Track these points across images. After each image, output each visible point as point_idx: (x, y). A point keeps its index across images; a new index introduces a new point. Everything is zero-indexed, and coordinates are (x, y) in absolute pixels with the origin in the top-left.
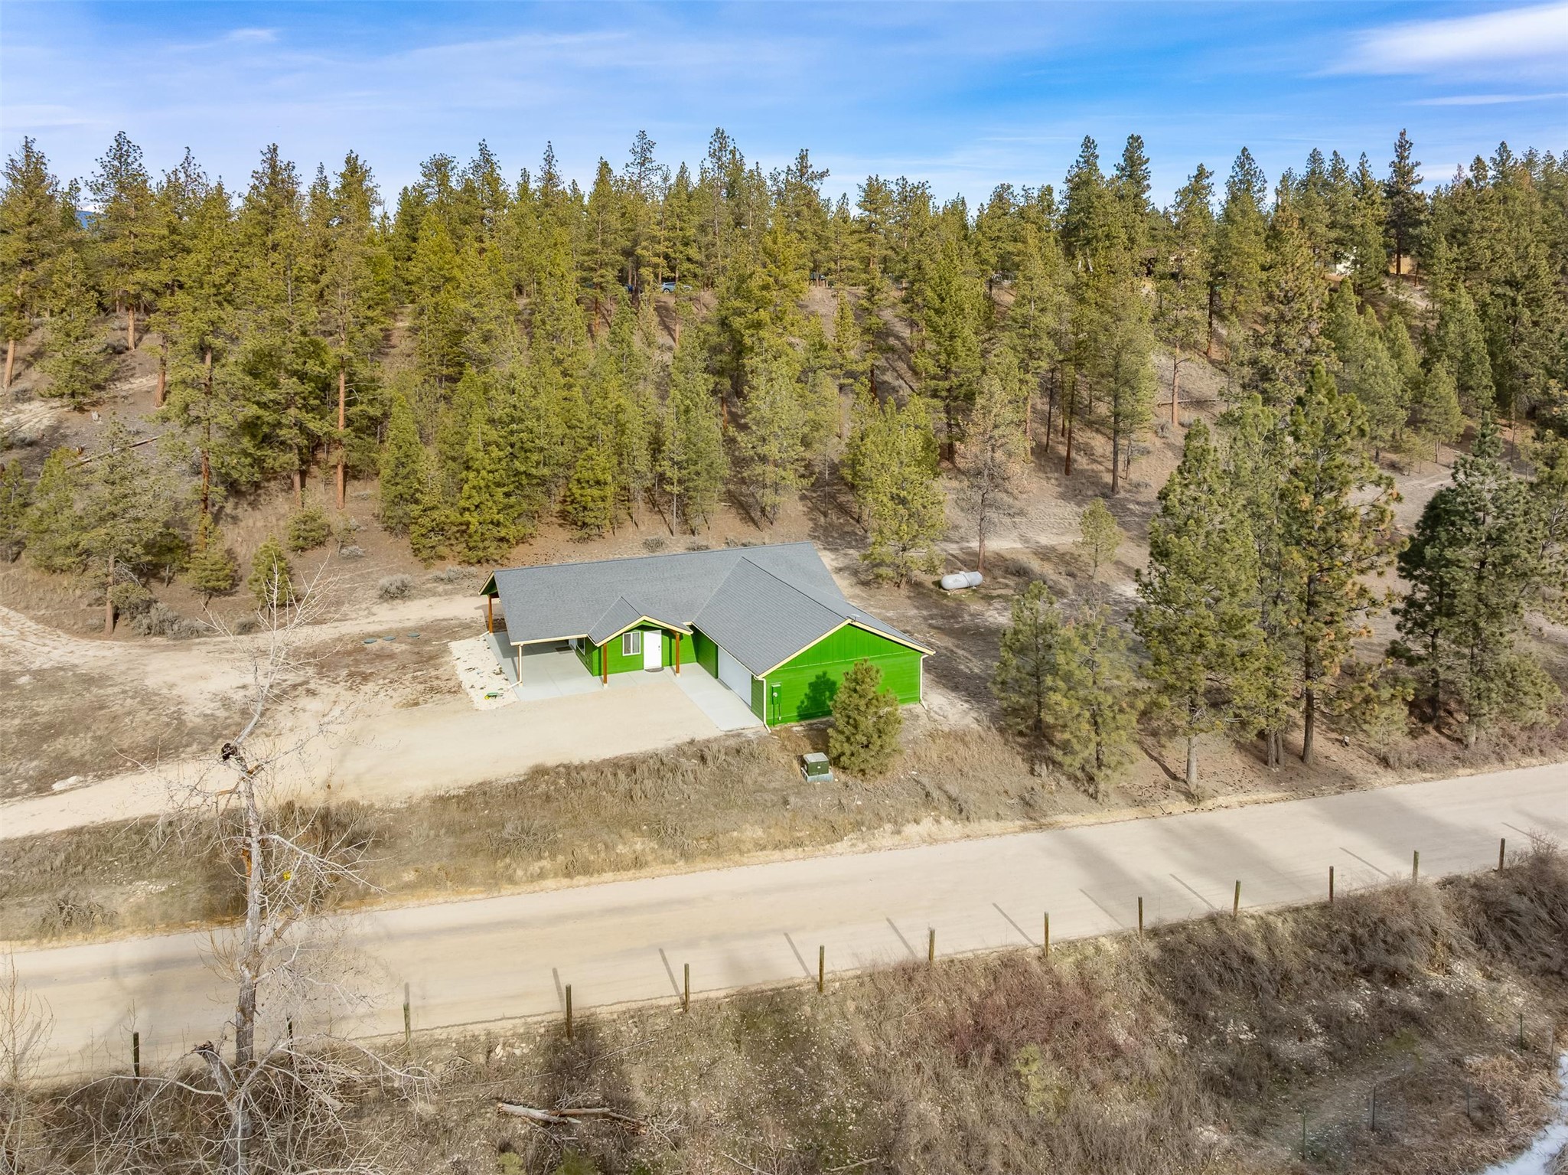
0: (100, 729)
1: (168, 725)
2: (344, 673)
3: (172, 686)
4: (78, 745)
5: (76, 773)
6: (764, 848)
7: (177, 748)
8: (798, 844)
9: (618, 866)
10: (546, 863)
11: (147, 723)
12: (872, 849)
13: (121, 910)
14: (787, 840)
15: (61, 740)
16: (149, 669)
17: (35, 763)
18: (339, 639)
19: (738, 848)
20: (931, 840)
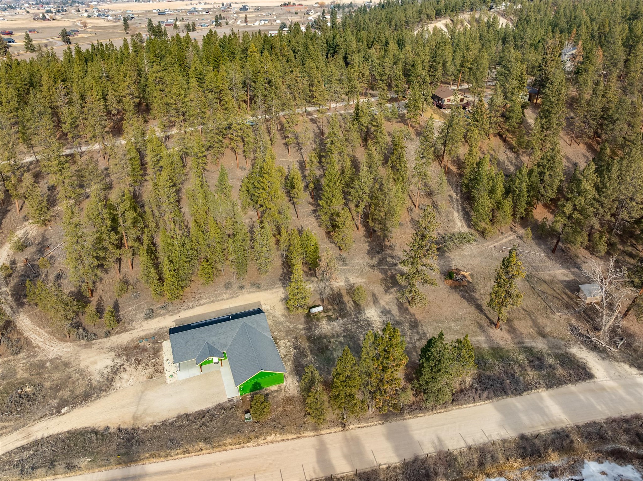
0: (71, 387)
1: (88, 385)
2: (133, 359)
3: (88, 367)
4: (65, 393)
5: (66, 405)
6: (231, 445)
7: (91, 395)
8: (239, 443)
9: (196, 451)
10: (179, 451)
11: (83, 384)
12: (258, 445)
13: (82, 466)
14: (237, 442)
15: (61, 391)
16: (81, 358)
17: (56, 401)
18: (132, 340)
19: (225, 445)
20: (273, 442)
